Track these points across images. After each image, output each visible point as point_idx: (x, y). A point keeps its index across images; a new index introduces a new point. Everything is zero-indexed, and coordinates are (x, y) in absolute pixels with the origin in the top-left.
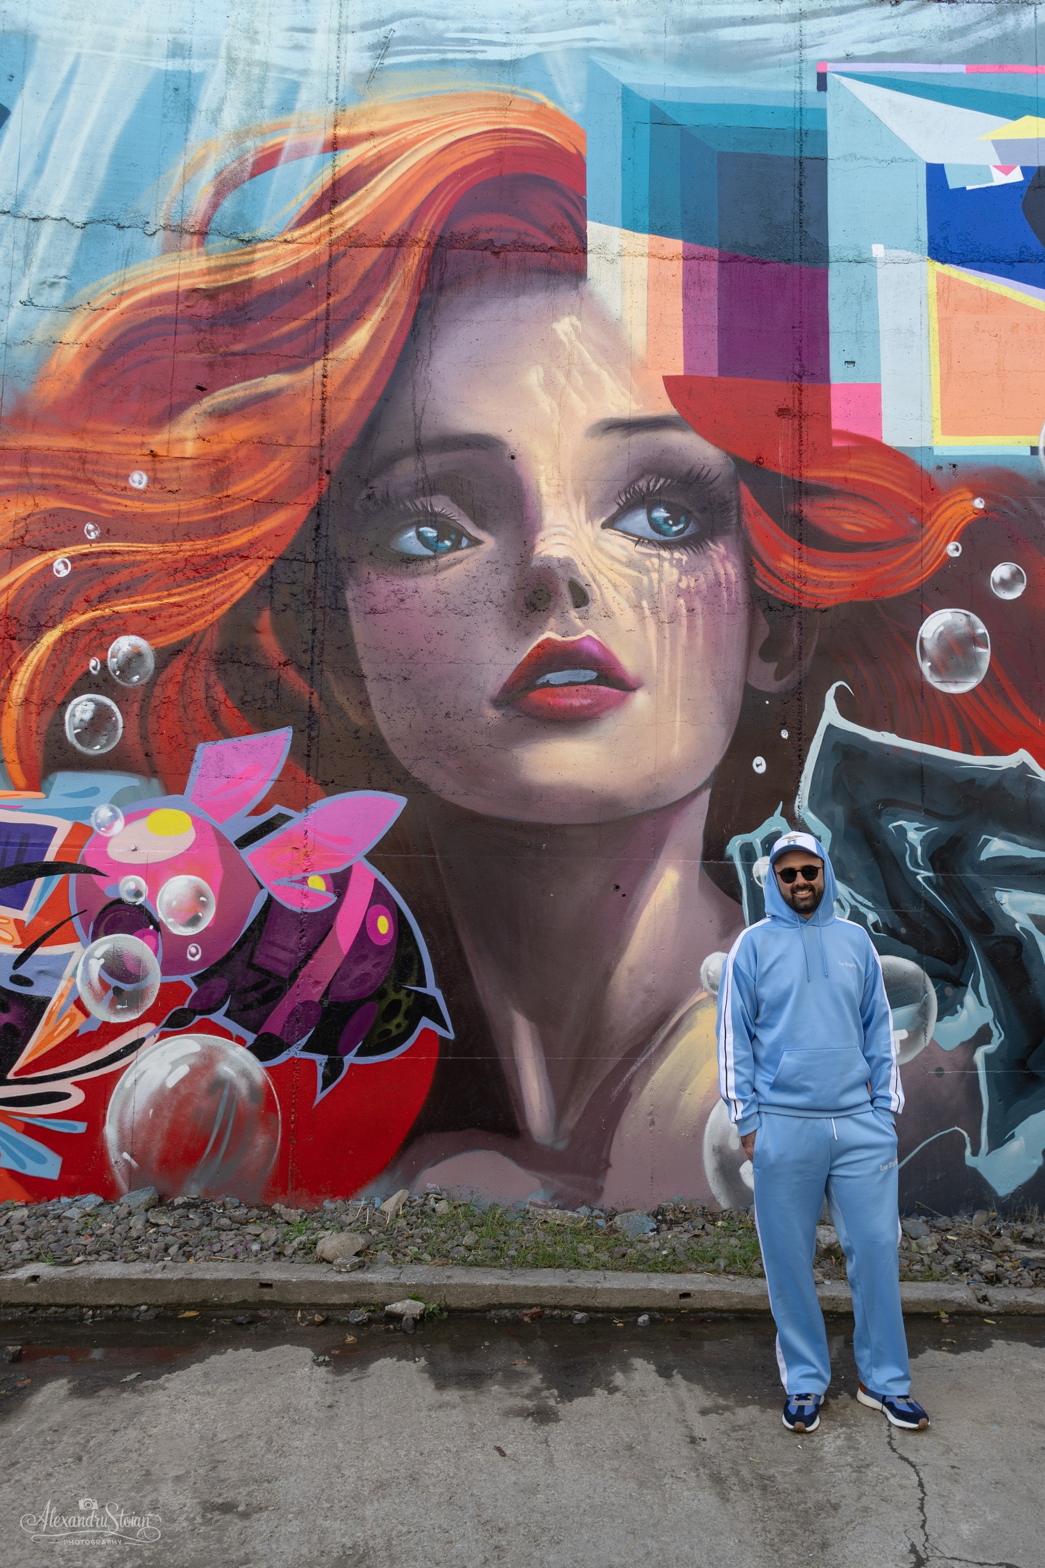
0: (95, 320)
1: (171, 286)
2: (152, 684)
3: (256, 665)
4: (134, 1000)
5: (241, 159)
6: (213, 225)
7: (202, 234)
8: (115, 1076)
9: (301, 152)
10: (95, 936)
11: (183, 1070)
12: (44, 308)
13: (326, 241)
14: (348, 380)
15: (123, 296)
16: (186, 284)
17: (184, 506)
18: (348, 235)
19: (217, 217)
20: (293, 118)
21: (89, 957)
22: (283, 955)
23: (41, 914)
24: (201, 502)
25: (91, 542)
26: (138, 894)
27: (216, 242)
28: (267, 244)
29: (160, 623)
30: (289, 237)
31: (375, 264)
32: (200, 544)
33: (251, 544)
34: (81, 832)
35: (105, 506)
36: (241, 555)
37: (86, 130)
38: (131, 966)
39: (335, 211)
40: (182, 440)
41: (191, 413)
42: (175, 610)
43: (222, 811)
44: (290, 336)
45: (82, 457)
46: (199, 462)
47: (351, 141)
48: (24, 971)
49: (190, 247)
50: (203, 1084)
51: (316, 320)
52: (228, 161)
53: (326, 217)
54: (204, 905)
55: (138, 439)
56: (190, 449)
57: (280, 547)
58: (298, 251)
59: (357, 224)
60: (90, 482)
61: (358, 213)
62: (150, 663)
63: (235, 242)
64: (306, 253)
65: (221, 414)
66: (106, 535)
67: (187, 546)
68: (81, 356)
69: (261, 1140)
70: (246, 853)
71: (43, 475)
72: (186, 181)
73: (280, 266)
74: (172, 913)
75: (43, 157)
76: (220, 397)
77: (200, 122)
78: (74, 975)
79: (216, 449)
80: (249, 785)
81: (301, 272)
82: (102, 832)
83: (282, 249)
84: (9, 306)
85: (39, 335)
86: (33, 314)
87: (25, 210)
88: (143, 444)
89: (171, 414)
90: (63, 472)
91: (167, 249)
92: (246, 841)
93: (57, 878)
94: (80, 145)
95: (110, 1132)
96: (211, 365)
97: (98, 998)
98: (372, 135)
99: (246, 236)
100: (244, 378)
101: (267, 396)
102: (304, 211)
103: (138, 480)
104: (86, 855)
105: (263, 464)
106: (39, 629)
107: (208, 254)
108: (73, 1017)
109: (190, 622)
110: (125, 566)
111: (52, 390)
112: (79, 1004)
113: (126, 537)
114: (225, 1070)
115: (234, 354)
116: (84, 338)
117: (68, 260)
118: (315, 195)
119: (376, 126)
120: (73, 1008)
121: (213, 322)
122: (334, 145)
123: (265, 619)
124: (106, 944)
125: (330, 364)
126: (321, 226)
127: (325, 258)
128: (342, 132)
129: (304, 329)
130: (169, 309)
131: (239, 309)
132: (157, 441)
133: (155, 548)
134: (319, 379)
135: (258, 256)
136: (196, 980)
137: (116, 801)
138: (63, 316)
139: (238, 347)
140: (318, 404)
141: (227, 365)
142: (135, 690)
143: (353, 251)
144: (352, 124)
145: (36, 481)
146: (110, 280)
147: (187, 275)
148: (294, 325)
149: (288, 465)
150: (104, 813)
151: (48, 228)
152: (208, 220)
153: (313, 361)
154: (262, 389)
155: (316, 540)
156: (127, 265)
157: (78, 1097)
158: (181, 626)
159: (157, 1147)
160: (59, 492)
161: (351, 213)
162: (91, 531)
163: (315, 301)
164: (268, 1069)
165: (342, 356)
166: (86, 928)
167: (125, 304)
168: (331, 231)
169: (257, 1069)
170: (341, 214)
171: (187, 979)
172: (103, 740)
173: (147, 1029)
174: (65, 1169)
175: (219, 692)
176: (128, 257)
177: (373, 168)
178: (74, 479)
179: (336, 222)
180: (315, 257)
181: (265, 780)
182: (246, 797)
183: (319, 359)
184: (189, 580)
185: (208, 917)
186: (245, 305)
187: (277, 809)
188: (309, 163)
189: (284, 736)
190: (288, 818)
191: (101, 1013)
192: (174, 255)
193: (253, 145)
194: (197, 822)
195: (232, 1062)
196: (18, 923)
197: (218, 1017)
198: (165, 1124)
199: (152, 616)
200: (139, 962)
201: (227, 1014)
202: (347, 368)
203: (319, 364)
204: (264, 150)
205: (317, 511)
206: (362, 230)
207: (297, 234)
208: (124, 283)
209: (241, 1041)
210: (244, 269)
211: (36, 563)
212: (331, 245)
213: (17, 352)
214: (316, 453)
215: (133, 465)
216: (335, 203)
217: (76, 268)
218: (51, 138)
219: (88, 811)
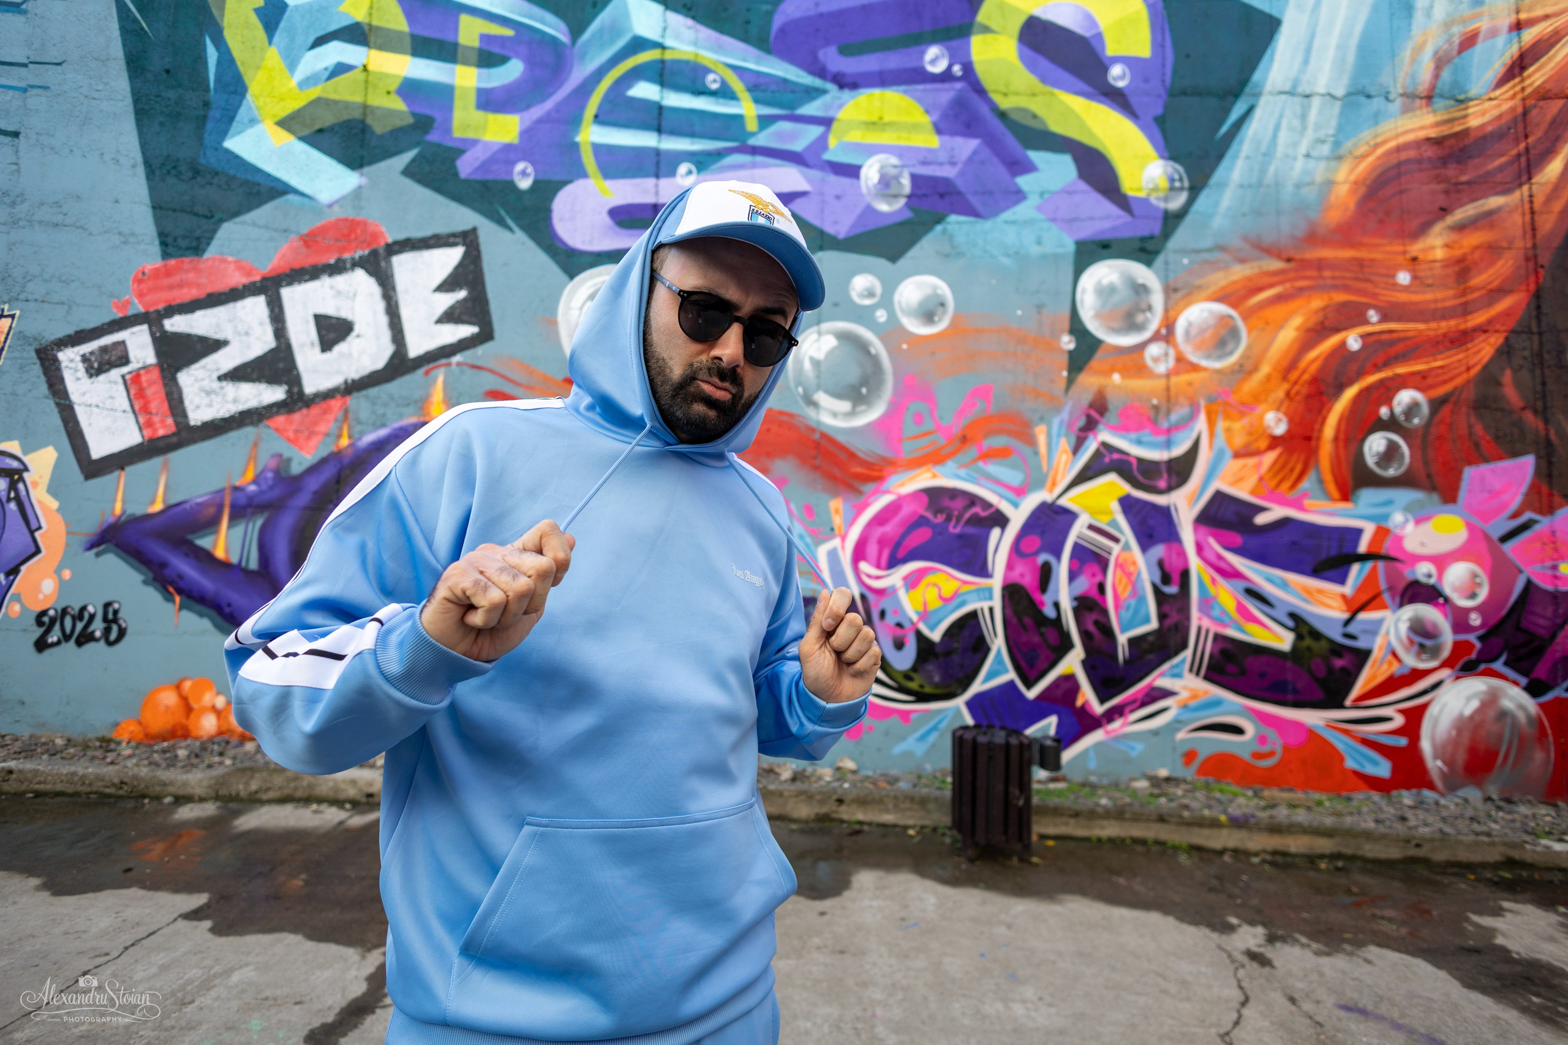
0: (1357, 165)
1: (1410, 137)
2: (1428, 424)
3: (1503, 410)
4: (1434, 652)
5: (1449, 41)
6: (1437, 91)
7: (1429, 98)
8: (1424, 707)
9: (1493, 33)
10: (1401, 605)
11: (1475, 704)
12: (1319, 159)
13: (1519, 96)
14: (1550, 198)
15: (1377, 146)
16: (1422, 134)
17: (1439, 295)
18: (1537, 91)
19: (1439, 85)
20: (1485, 9)
21: (1398, 621)
22: (1542, 622)
23: (1360, 589)
24: (1451, 293)
25: (1373, 324)
26: (1429, 576)
27: (1439, 103)
28: (1476, 102)
29: (1430, 381)
30: (1492, 95)
31: (1560, 112)
32: (1452, 323)
33: (1490, 322)
34: (1382, 532)
35: (1382, 298)
36: (1483, 329)
37: (1337, 30)
38: (1429, 628)
39: (1526, 74)
40: (1432, 248)
41: (1438, 227)
42: (1440, 371)
43: (1486, 517)
44: (1501, 169)
45: (1360, 263)
46: (1447, 263)
47: (1531, 22)
48: (1352, 629)
49: (1421, 108)
50: (1491, 714)
51: (1519, 155)
52: (1441, 44)
53: (1517, 80)
54: (1479, 585)
55: (1400, 248)
56: (1439, 254)
57: (1511, 324)
58: (1499, 106)
59: (1543, 83)
60: (1368, 281)
61: (1543, 75)
62: (1425, 409)
63: (1452, 102)
64: (1506, 107)
65: (1460, 228)
66: (1385, 318)
67: (1444, 324)
68: (1353, 191)
69: (1539, 756)
70: (1508, 547)
71: (1333, 278)
72: (1414, 60)
73: (1487, 118)
74: (1456, 589)
75: (1308, 51)
76: (1459, 215)
77: (1419, 17)
78: (1388, 633)
79: (1458, 253)
80: (1505, 497)
81: (1504, 121)
82: (1398, 531)
83: (1487, 105)
84: (1295, 158)
85: (1319, 178)
86: (1312, 164)
87: (1300, 90)
88: (1404, 253)
89: (1424, 229)
90: (1348, 275)
91: (1406, 110)
92: (1506, 538)
93: (1369, 565)
94: (1334, 40)
95: (1426, 746)
96: (1447, 192)
97: (1407, 650)
98: (1546, 17)
99: (1462, 97)
100: (1473, 200)
101: (1490, 213)
102: (1499, 76)
103: (1403, 278)
104: (1386, 548)
105: (1492, 263)
106: (1341, 388)
107: (1434, 112)
108: (1390, 664)
109: (1452, 379)
110: (1401, 340)
111: (1335, 217)
112: (1394, 654)
113: (1399, 320)
114: (1507, 704)
115: (1462, 183)
116: (1353, 178)
117: (1334, 123)
118: (1506, 65)
119: (1549, 10)
120: (1390, 657)
121: (1444, 161)
122: (1518, 26)
123: (1507, 377)
124: (1410, 611)
125: (1535, 188)
126: (1514, 86)
127: (1520, 110)
128: (1523, 16)
129: (1510, 163)
130: (1412, 154)
131: (1461, 150)
132: (1416, 248)
133: (1421, 326)
134: (1526, 199)
135: (1470, 111)
136: (1481, 638)
137: (1408, 509)
138: (1333, 164)
139: (1464, 178)
140: (1528, 218)
141: (1458, 191)
142: (1416, 430)
143: (1541, 103)
144: (1530, 9)
145: (1329, 282)
146: (1366, 135)
147: (1422, 128)
148: (1503, 160)
149: (1510, 262)
150: (1398, 518)
151: (1316, 102)
152: (1433, 87)
153: (1520, 185)
154: (1486, 208)
155: (1538, 318)
156: (1376, 123)
157: (1399, 721)
158: (1445, 382)
159: (1461, 757)
160: (1346, 289)
161: (1537, 75)
162: (1373, 315)
163: (1517, 142)
164: (1542, 706)
165: (1543, 180)
166: (1393, 598)
167: (1380, 151)
168: (1523, 89)
169: (1531, 704)
170: (1529, 76)
171: (1472, 638)
172: (1395, 465)
173: (1445, 673)
174: (1394, 770)
175: (1478, 429)
176: (1376, 118)
177: (1552, 40)
178: (1356, 279)
179: (1527, 82)
180: (1513, 109)
181: (1516, 494)
182: (1504, 507)
183: (1525, 183)
184: (1448, 349)
185: (1483, 593)
186: (1465, 147)
187: (1528, 515)
188: (1501, 40)
189: (1529, 462)
190: (1535, 522)
191: (1411, 661)
192: (1410, 114)
193: (1457, 31)
194: (1469, 526)
195: (1511, 699)
196: (1344, 597)
197: (1498, 666)
198: (1465, 741)
199: (1423, 375)
200: (1435, 625)
201: (1506, 664)
202: (1548, 189)
203: (1525, 188)
204: (1466, 33)
205: (1537, 296)
206: (1548, 86)
207: (1498, 93)
208: (1376, 136)
209: (1516, 683)
210: (1462, 121)
211: (1333, 341)
212: (1524, 99)
213: (1305, 191)
214: (1530, 253)
215: (1397, 267)
216: (1523, 68)
217: (1340, 128)
218: (1312, 37)
219: (1386, 517)
